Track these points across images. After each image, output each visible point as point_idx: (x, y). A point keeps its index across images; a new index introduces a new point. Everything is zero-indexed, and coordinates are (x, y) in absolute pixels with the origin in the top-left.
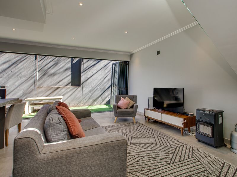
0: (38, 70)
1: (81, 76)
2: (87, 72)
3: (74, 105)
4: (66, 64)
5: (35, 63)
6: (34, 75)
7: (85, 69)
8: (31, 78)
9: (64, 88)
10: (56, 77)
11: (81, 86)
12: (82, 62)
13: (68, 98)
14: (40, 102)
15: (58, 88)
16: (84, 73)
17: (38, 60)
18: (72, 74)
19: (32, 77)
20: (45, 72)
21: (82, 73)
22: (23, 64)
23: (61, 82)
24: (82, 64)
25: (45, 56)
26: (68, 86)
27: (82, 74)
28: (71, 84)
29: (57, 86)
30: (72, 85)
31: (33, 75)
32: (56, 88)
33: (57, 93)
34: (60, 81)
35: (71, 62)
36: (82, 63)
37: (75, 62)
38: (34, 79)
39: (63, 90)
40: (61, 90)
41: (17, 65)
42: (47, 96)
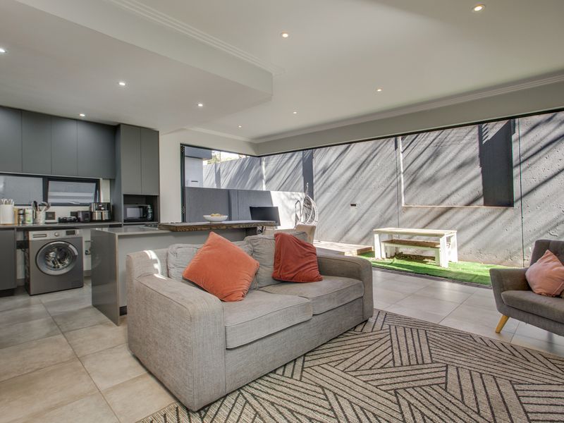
0: (402, 171)
1: (514, 175)
2: (536, 161)
3: (494, 258)
4: (464, 147)
5: (395, 157)
6: (396, 181)
7: (525, 152)
8: (390, 188)
9: (462, 211)
10: (437, 186)
11: (517, 205)
12: (514, 132)
13: (474, 237)
14: (410, 238)
15: (448, 209)
16: (524, 166)
17: (401, 148)
18: (482, 172)
19: (392, 185)
20: (414, 175)
21: (517, 166)
22: (377, 161)
23: (456, 195)
24: (516, 140)
25: (416, 135)
26: (474, 206)
27: (516, 171)
28: (482, 201)
29: (444, 205)
30: (486, 204)
31: (393, 181)
32: (443, 209)
33: (445, 222)
34: (453, 193)
35: (477, 140)
36: (514, 137)
37: (489, 138)
38: (396, 189)
39: (460, 215)
40: (453, 215)
41: (365, 168)
42: (424, 227)
